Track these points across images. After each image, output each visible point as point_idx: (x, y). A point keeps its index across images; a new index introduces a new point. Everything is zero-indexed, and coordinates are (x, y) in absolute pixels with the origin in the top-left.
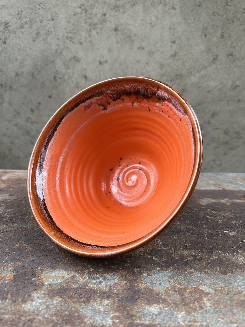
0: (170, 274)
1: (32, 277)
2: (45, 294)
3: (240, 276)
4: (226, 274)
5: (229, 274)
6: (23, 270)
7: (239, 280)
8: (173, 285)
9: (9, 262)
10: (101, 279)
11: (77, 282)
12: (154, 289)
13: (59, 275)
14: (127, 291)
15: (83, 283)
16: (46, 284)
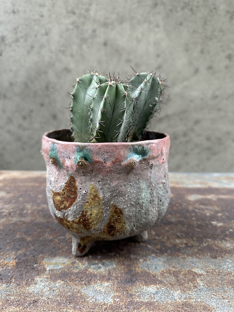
0: (164, 259)
1: (34, 263)
2: (47, 278)
3: (229, 260)
4: (216, 258)
5: (218, 258)
6: (24, 257)
7: (228, 263)
8: (167, 268)
9: (11, 251)
10: (100, 265)
11: (77, 268)
12: (151, 272)
13: (60, 262)
14: (125, 274)
15: (83, 268)
16: (48, 269)
